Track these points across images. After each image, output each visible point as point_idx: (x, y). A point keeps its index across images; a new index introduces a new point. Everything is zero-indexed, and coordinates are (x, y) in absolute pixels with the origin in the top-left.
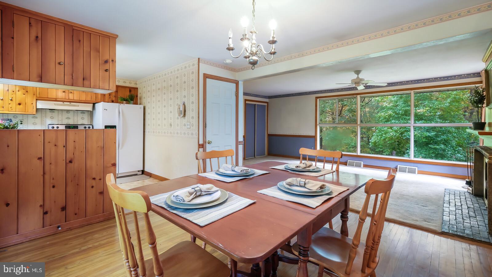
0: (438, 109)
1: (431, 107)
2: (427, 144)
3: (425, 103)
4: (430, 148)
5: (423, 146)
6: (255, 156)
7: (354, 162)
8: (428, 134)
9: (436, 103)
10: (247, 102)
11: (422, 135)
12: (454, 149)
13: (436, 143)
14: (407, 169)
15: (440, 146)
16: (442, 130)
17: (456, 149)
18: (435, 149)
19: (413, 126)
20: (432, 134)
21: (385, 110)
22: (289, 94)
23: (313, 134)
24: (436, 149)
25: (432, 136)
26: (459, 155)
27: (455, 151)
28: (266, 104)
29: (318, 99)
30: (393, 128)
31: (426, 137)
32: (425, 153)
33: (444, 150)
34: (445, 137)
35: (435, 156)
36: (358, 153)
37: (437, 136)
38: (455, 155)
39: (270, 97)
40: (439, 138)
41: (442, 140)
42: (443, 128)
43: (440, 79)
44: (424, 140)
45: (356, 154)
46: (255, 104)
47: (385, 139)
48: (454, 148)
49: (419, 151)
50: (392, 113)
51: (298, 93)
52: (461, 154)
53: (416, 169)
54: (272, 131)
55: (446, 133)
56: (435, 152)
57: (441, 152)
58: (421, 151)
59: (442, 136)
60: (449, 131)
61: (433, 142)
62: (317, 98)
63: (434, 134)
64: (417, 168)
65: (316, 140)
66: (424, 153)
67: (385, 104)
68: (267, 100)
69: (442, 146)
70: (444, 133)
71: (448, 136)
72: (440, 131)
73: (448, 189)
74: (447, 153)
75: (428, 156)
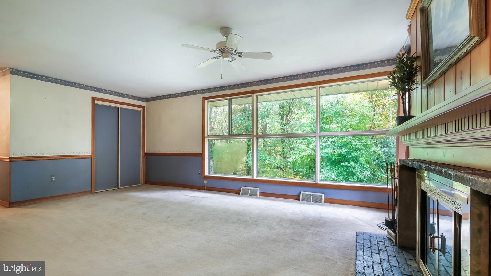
0: (349, 126)
1: (342, 124)
2: (340, 162)
3: (338, 119)
4: (342, 166)
5: (336, 164)
6: (118, 186)
7: (249, 189)
8: (340, 151)
9: (348, 120)
10: (97, 102)
11: (335, 153)
12: (362, 167)
13: (348, 160)
14: (312, 197)
15: (351, 164)
16: (352, 147)
17: (364, 167)
18: (346, 166)
19: (320, 136)
20: (344, 151)
21: (303, 128)
22: (170, 95)
23: (200, 152)
24: (348, 167)
25: (344, 153)
26: (367, 172)
27: (364, 168)
28: (141, 109)
29: (206, 101)
30: (309, 146)
31: (339, 155)
32: (338, 171)
33: (354, 168)
34: (355, 155)
35: (346, 174)
36: (253, 177)
37: (348, 153)
38: (363, 172)
39: (147, 100)
40: (350, 155)
41: (352, 157)
42: (353, 145)
43: (349, 68)
44: (337, 158)
45: (252, 178)
46: (118, 108)
47: (302, 158)
48: (363, 165)
49: (332, 169)
50: (309, 130)
51: (181, 93)
52: (368, 172)
53: (321, 196)
54: (150, 148)
55: (356, 150)
56: (346, 170)
57: (351, 170)
58: (334, 170)
59: (352, 153)
60: (358, 148)
61: (345, 159)
62: (205, 98)
63: (346, 151)
64: (323, 195)
65: (203, 159)
66: (336, 171)
67: (304, 121)
68: (143, 104)
69: (353, 164)
70: (354, 150)
71: (357, 153)
72: (350, 148)
73: (361, 233)
74: (357, 171)
75: (340, 175)
